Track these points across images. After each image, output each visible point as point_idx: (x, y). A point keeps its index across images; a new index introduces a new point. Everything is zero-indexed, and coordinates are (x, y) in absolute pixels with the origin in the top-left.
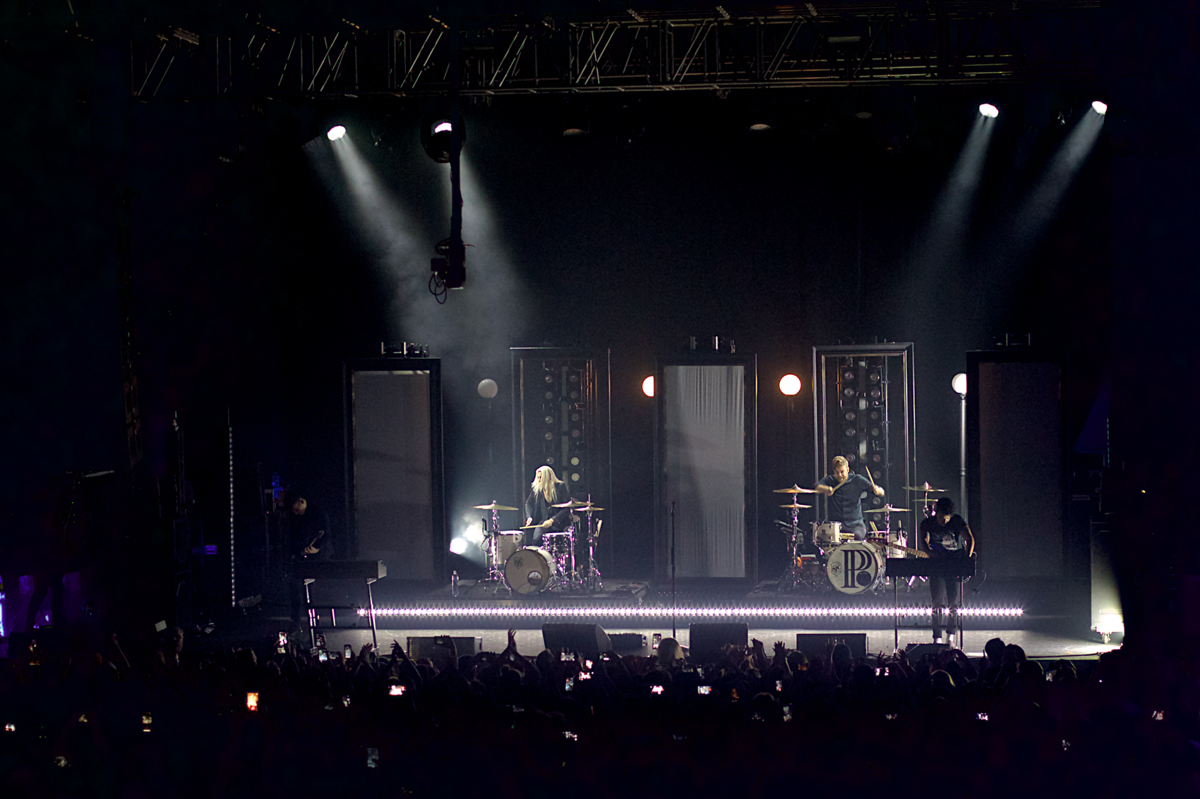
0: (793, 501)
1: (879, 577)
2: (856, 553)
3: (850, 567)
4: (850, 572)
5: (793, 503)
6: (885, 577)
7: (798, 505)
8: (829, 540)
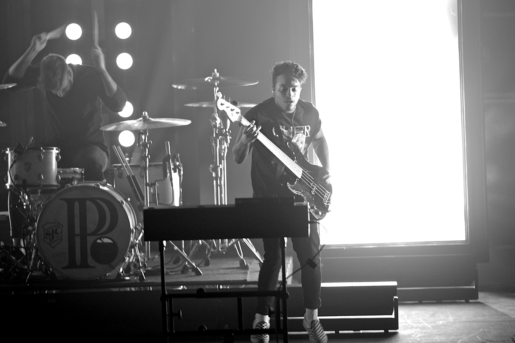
4: (78, 240)
8: (39, 181)
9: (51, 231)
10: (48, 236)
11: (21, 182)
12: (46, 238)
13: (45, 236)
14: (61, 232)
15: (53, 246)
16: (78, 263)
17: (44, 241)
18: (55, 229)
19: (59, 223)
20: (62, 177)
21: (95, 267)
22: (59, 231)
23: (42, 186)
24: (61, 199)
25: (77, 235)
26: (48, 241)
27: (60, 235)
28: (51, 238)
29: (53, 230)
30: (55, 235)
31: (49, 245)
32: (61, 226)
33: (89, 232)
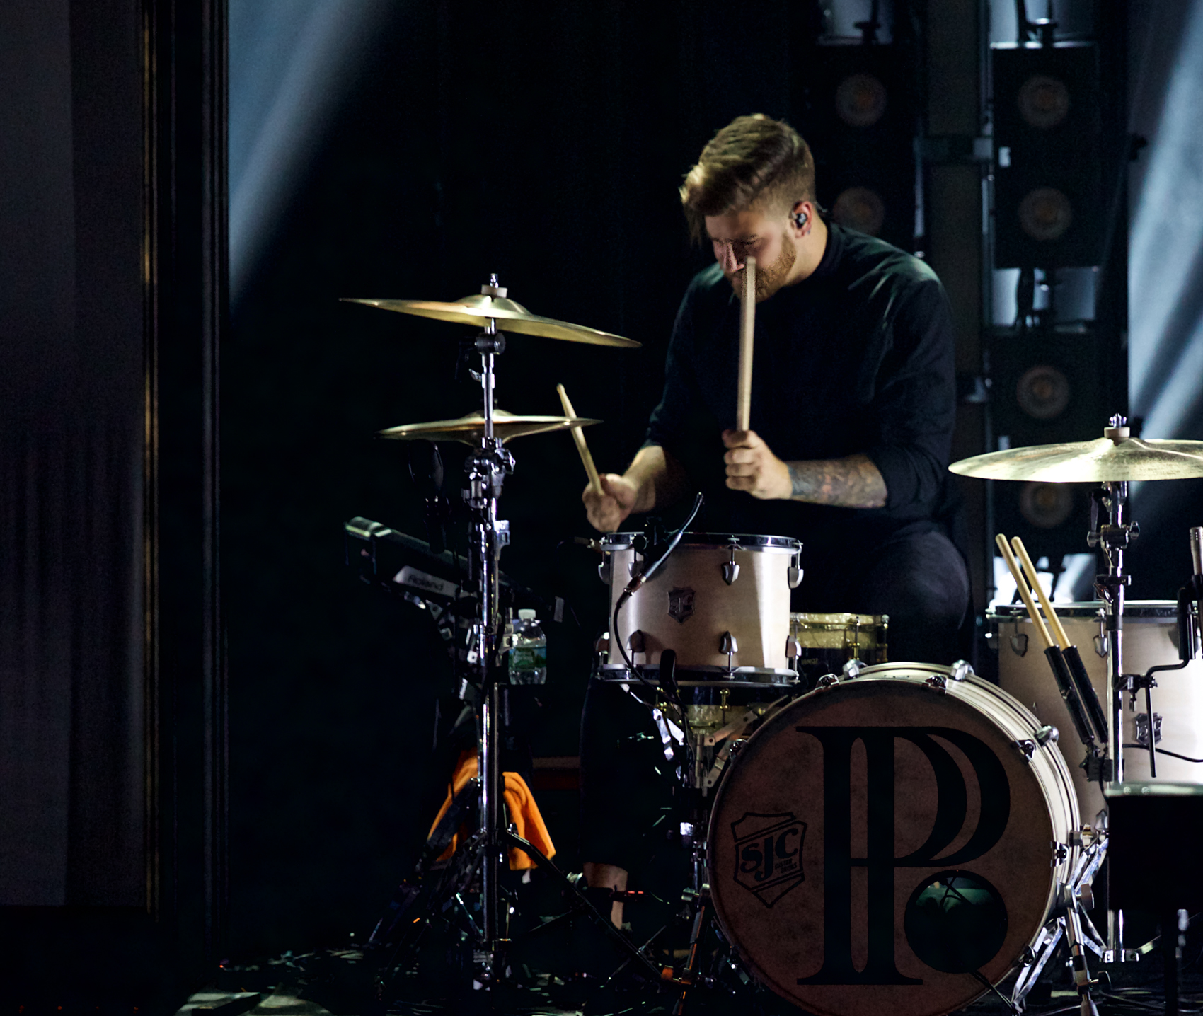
0: (478, 390)
1: (1061, 908)
2: (903, 748)
3: (859, 845)
4: (859, 882)
5: (479, 408)
6: (1095, 915)
7: (499, 417)
8: (722, 661)
9: (761, 841)
10: (751, 864)
11: (656, 660)
12: (744, 871)
13: (741, 861)
14: (799, 848)
15: (769, 902)
16: (860, 964)
17: (735, 879)
18: (776, 835)
19: (793, 817)
20: (808, 644)
21: (919, 982)
22: (791, 844)
23: (732, 676)
24: (799, 729)
25: (859, 862)
26: (750, 880)
27: (795, 859)
28: (761, 869)
29: (768, 842)
30: (777, 861)
31: (755, 894)
32: (800, 827)
33: (901, 851)
